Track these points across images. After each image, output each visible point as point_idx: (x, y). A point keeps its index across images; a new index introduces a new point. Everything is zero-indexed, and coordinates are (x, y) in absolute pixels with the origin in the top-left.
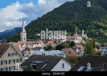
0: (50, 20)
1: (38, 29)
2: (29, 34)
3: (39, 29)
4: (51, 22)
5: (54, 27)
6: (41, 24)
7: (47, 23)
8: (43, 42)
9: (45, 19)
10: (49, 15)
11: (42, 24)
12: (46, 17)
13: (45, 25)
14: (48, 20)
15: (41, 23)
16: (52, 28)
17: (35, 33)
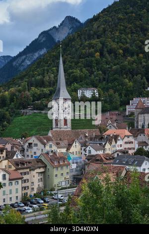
0: (123, 36)
1: (81, 70)
2: (48, 92)
3: (84, 69)
4: (127, 43)
5: (144, 64)
6: (92, 50)
7: (114, 45)
8: (129, 134)
9: (105, 30)
10: (120, 16)
11: (96, 51)
12: (106, 21)
13: (107, 55)
14: (117, 34)
15: (91, 46)
16: (134, 65)
17: (72, 87)
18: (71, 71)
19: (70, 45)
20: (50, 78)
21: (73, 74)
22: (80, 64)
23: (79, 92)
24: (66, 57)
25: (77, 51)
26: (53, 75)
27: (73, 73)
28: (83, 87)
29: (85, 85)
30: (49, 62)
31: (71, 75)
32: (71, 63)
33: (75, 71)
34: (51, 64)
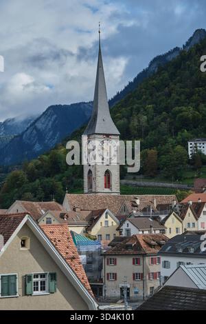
17: (179, 137)
18: (177, 108)
19: (182, 67)
20: (139, 121)
21: (181, 114)
22: (194, 97)
23: (189, 146)
24: (173, 86)
25: (192, 75)
26: (145, 117)
27: (181, 111)
28: (198, 137)
29: (202, 134)
30: (144, 97)
31: (178, 115)
32: (179, 95)
33: (184, 108)
34: (147, 99)
